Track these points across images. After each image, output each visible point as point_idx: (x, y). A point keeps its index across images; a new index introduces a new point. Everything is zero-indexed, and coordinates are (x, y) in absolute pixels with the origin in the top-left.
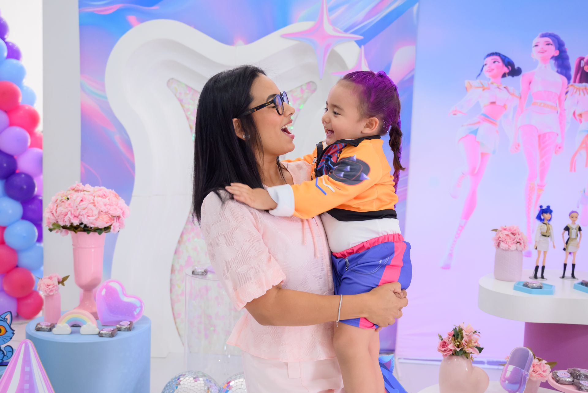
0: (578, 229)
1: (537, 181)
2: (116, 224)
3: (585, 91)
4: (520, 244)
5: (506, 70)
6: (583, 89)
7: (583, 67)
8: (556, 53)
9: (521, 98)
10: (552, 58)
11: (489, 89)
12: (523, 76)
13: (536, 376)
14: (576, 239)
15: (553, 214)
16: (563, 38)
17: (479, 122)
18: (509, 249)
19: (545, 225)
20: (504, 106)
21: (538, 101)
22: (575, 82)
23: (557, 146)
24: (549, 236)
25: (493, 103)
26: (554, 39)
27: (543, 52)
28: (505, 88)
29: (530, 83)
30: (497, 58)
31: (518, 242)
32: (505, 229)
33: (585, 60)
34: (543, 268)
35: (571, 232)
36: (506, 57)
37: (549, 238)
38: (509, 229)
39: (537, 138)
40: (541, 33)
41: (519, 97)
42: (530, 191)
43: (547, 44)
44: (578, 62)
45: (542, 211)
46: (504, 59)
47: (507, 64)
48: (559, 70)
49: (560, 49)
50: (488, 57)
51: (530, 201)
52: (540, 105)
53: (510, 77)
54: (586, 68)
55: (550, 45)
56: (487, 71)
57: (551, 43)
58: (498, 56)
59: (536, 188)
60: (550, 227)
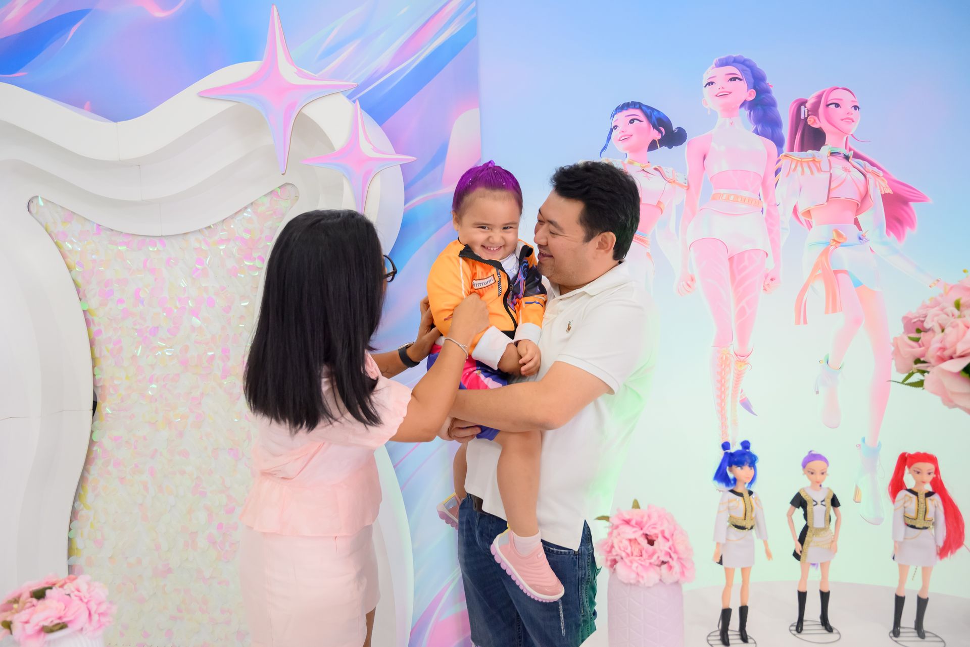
0: (829, 501)
3: (811, 164)
5: (655, 136)
6: (807, 162)
8: (750, 95)
9: (688, 188)
10: (742, 106)
12: (688, 144)
14: (825, 529)
15: (758, 465)
16: (760, 65)
18: (638, 582)
19: (740, 498)
20: (659, 206)
21: (722, 191)
22: (791, 149)
23: (766, 276)
24: (752, 528)
26: (745, 68)
27: (724, 94)
28: (656, 169)
29: (704, 157)
30: (638, 112)
31: (663, 563)
32: (628, 522)
34: (743, 611)
35: (812, 512)
36: (653, 109)
37: (753, 531)
38: (637, 523)
39: (727, 263)
40: (717, 59)
41: (686, 185)
42: (722, 366)
43: (731, 80)
44: (796, 109)
45: (730, 458)
46: (651, 112)
47: (656, 123)
48: (759, 129)
49: (757, 87)
50: (618, 112)
51: (723, 385)
52: (728, 198)
53: (665, 148)
54: (812, 120)
55: (737, 80)
56: (620, 140)
57: (740, 76)
58: (637, 108)
59: (733, 359)
60: (753, 501)
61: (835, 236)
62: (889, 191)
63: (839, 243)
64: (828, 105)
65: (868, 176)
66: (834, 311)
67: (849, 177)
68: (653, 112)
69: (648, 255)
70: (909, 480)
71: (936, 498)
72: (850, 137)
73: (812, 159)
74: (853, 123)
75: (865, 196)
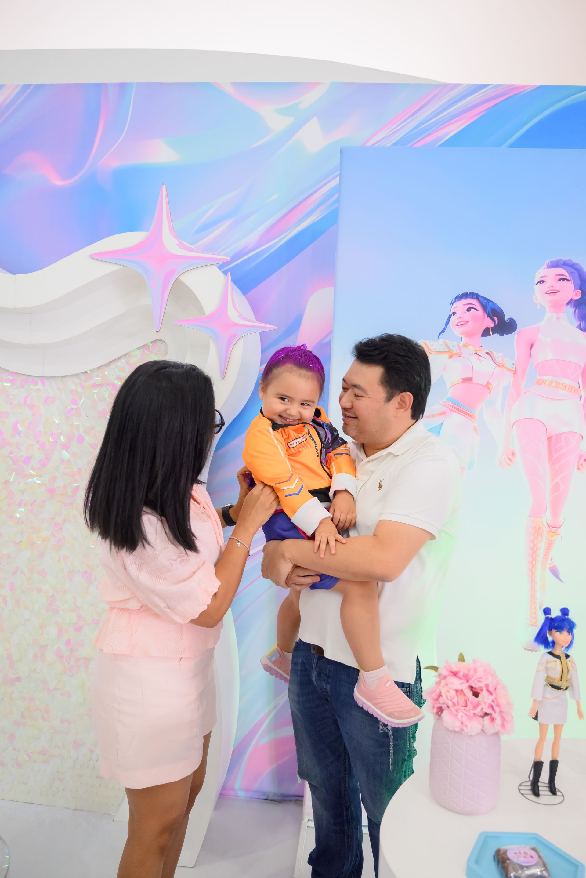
1: (547, 518)
4: (493, 719)
5: (489, 324)
8: (576, 295)
9: (515, 372)
10: (568, 303)
11: (459, 355)
12: (518, 333)
15: (575, 631)
17: (444, 413)
18: (462, 730)
19: (558, 660)
20: (487, 386)
21: (546, 378)
23: (581, 457)
24: (566, 689)
25: (468, 380)
26: (573, 270)
27: (553, 292)
28: (487, 353)
29: (532, 346)
30: (475, 302)
31: (486, 714)
32: (456, 674)
34: (554, 765)
36: (488, 301)
37: (567, 691)
38: (463, 676)
39: (546, 443)
40: (549, 261)
41: (514, 369)
42: (535, 534)
43: (560, 280)
45: (550, 623)
46: (486, 303)
47: (491, 313)
48: (583, 325)
49: (583, 288)
50: (458, 300)
51: (534, 552)
52: (550, 385)
53: (496, 336)
55: (565, 281)
56: (457, 325)
57: (569, 278)
58: (474, 299)
59: (546, 529)
60: (569, 664)
68: (489, 302)
69: (475, 429)
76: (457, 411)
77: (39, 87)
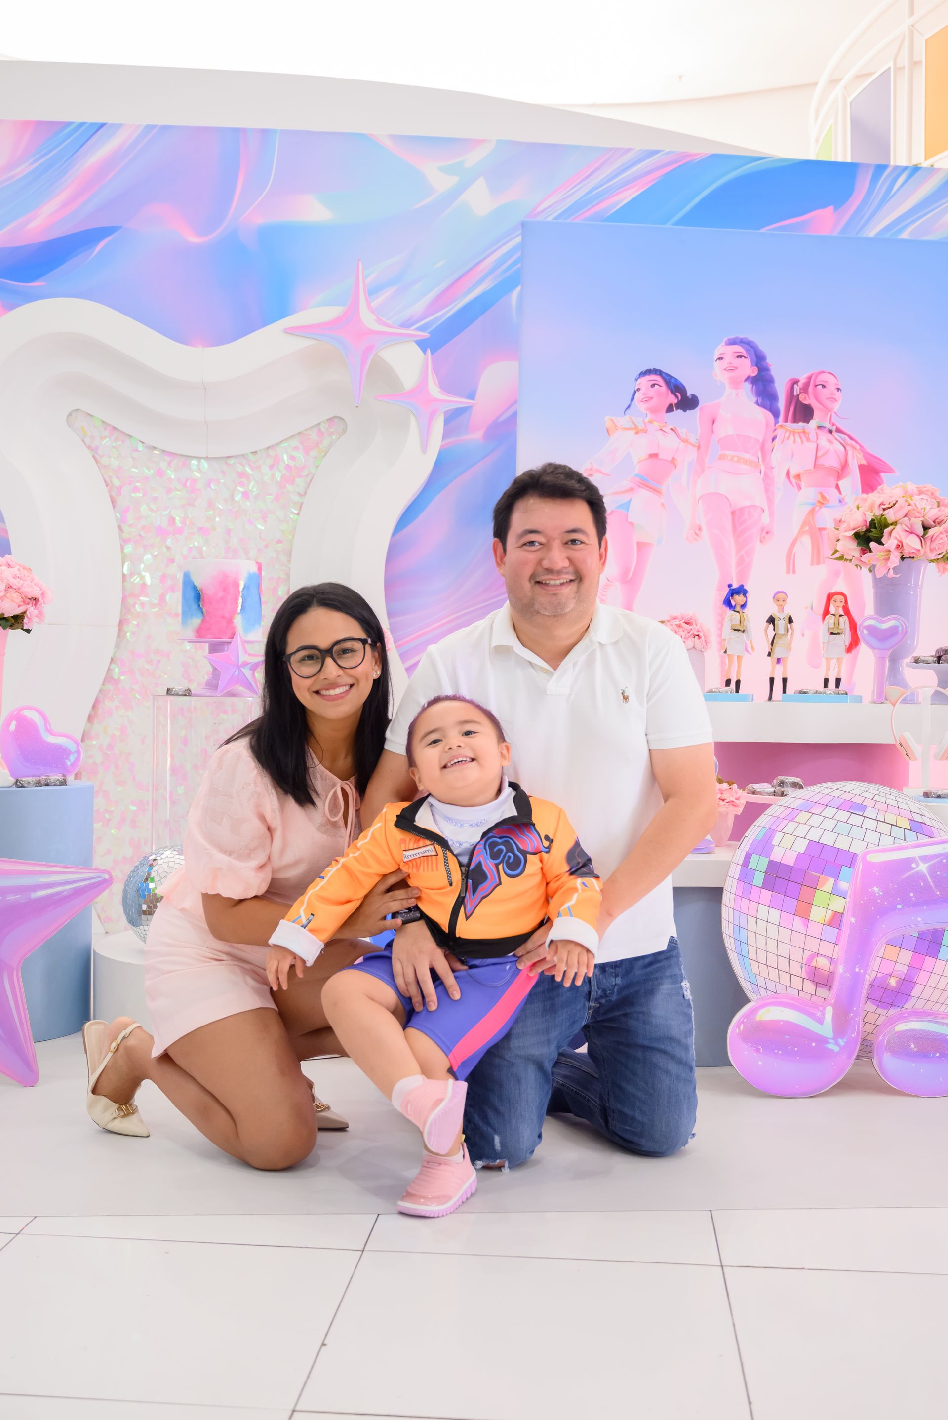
0: (788, 620)
2: (31, 610)
3: (802, 434)
4: (699, 638)
5: (673, 400)
6: (799, 433)
7: (798, 396)
8: (753, 372)
9: (699, 448)
10: (746, 380)
11: (645, 431)
12: (700, 409)
13: (724, 805)
14: (786, 636)
15: (747, 595)
16: (763, 347)
17: (632, 490)
19: (738, 614)
20: (673, 461)
21: (727, 452)
22: (786, 421)
23: (762, 530)
24: (744, 631)
25: (654, 456)
26: (749, 348)
27: (732, 369)
28: (672, 429)
29: (714, 422)
30: (658, 378)
31: (696, 635)
32: (675, 618)
33: (800, 384)
35: (778, 625)
36: (671, 377)
39: (730, 517)
40: (727, 338)
41: (697, 445)
43: (737, 357)
44: (790, 387)
45: (732, 593)
46: (669, 380)
47: (674, 389)
48: (760, 401)
49: (759, 365)
50: (642, 376)
52: (732, 459)
53: (680, 411)
54: (803, 397)
55: (743, 358)
56: (642, 401)
57: (745, 355)
58: (658, 375)
60: (745, 616)
61: (819, 498)
62: (864, 462)
63: (823, 504)
64: (816, 386)
65: (848, 448)
66: (818, 563)
67: (832, 448)
68: (671, 379)
69: (663, 505)
70: (832, 609)
71: (845, 617)
72: (833, 414)
73: (802, 431)
74: (836, 403)
75: (845, 465)
76: (645, 487)
77: (165, 128)
